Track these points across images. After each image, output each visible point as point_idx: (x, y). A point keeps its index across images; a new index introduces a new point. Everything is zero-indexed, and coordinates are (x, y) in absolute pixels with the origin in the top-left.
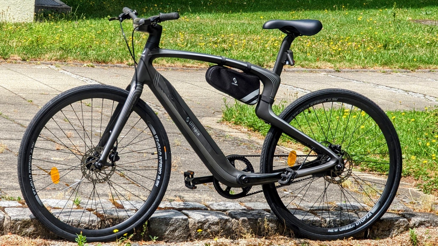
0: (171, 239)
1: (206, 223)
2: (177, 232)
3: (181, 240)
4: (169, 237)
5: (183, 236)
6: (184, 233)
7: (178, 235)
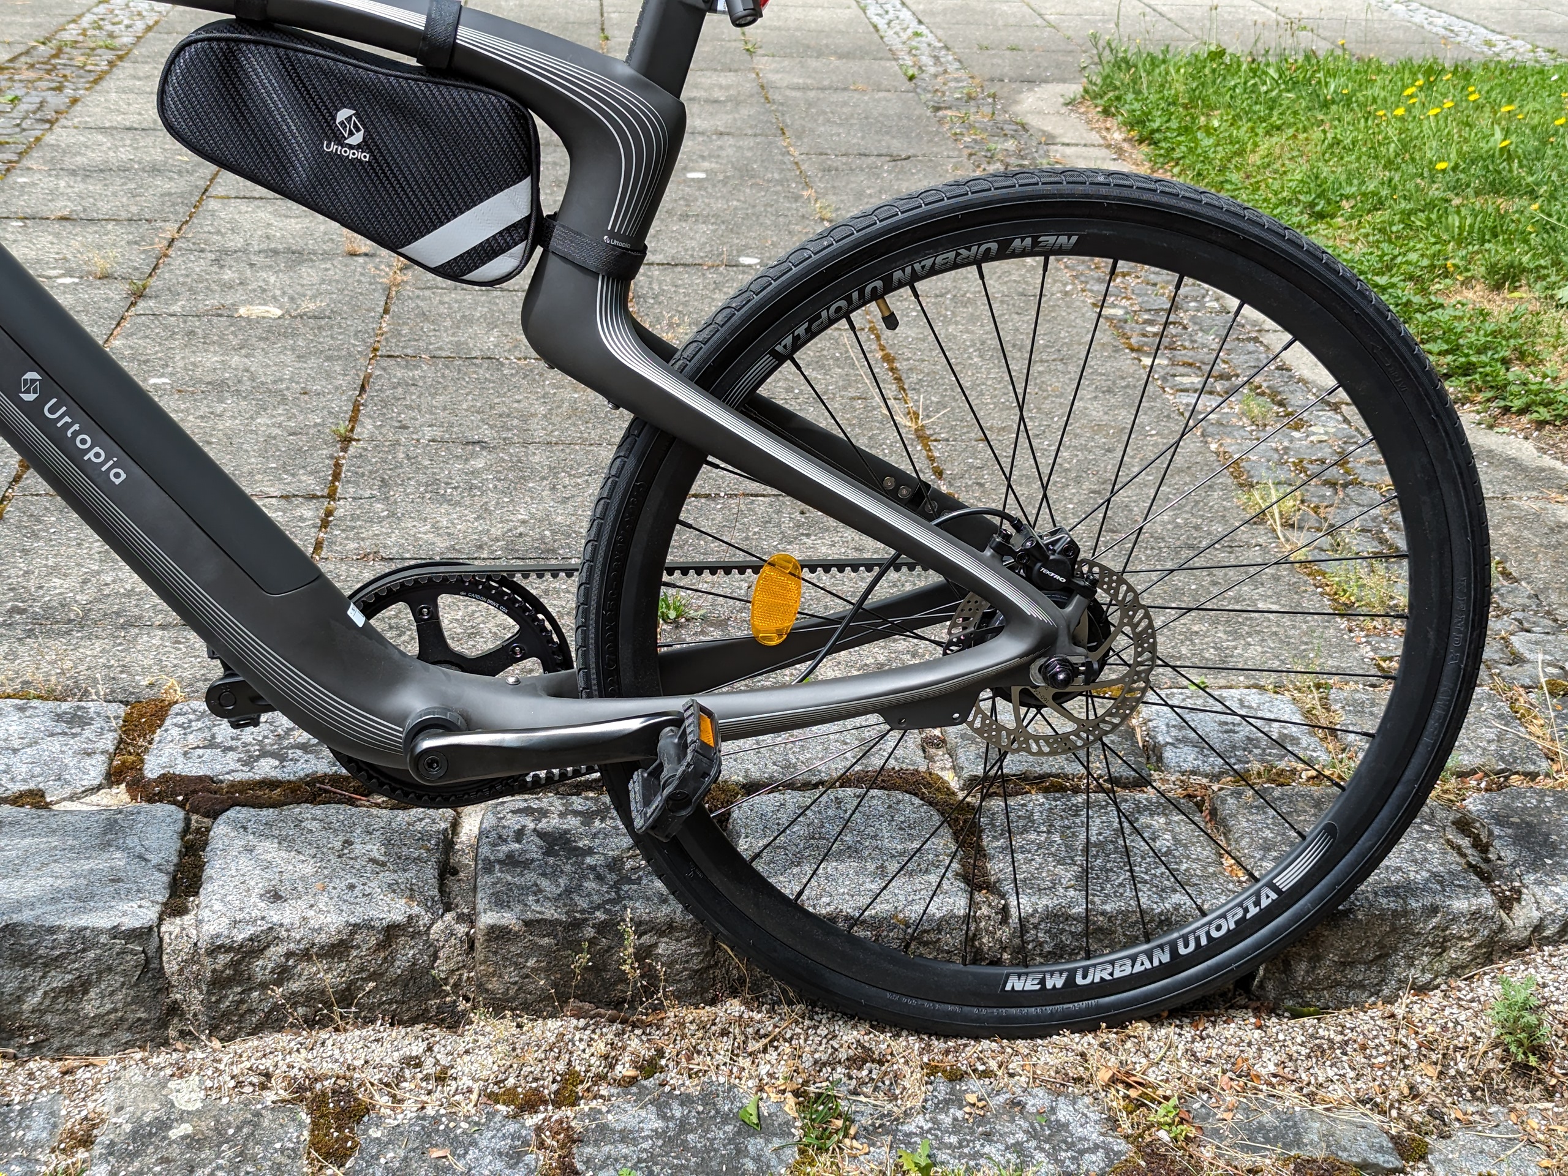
0: (62, 1030)
1: (262, 951)
2: (92, 994)
3: (126, 1037)
4: (47, 1025)
5: (131, 1017)
6: (138, 1000)
7: (102, 1010)
